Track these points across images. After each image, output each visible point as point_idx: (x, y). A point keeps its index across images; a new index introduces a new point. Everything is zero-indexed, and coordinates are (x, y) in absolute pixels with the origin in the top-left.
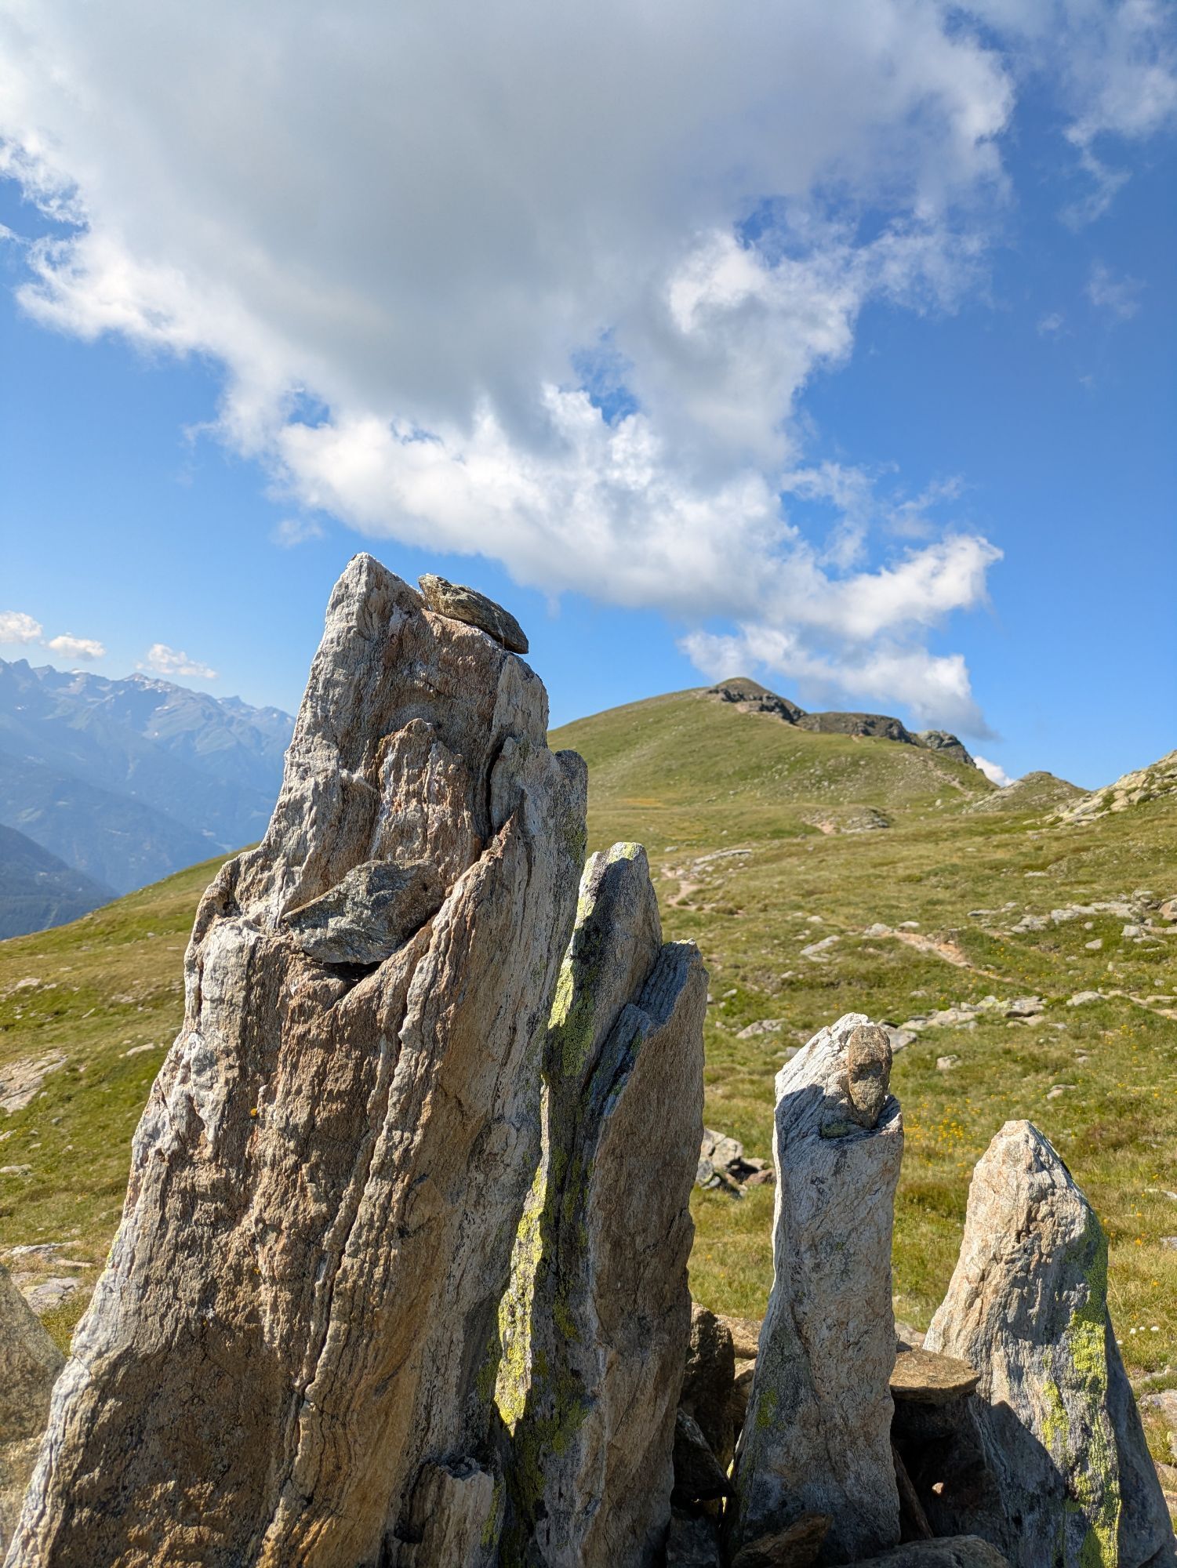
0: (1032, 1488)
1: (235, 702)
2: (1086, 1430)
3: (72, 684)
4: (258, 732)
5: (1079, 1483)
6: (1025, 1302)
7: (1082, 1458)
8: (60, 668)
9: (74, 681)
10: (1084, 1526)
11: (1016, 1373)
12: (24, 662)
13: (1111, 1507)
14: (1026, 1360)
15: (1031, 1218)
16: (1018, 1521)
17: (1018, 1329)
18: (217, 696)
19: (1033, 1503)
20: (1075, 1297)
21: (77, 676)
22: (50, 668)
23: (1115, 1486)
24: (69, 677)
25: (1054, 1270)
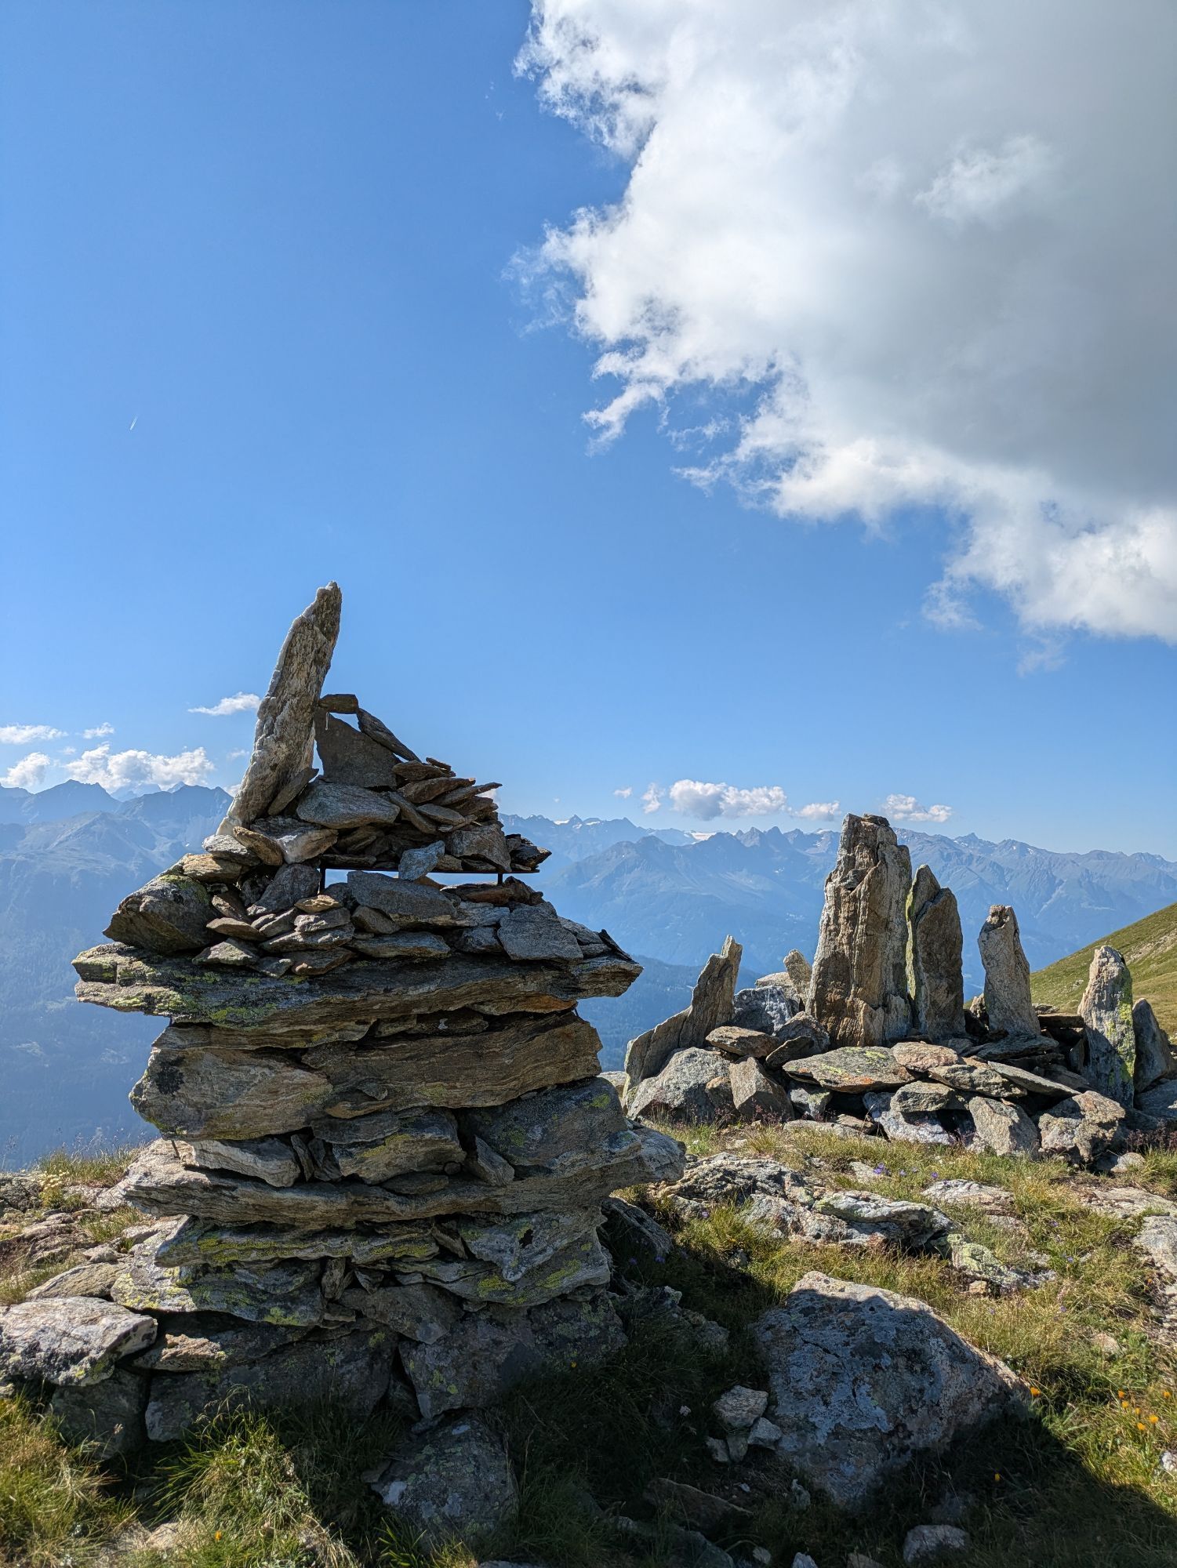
0: (1103, 1050)
1: (971, 839)
2: (1123, 1035)
3: (818, 844)
4: (999, 867)
5: (1119, 1049)
6: (1101, 998)
7: (1120, 1042)
8: (806, 831)
9: (820, 840)
10: (1122, 1061)
11: (1100, 1019)
12: (776, 829)
13: (1131, 1057)
14: (1103, 1015)
15: (1100, 972)
16: (1098, 1059)
17: (1100, 1006)
18: (952, 835)
19: (1104, 1054)
20: (1118, 996)
21: (822, 835)
22: (797, 831)
23: (1133, 1051)
24: (815, 838)
25: (1110, 988)
